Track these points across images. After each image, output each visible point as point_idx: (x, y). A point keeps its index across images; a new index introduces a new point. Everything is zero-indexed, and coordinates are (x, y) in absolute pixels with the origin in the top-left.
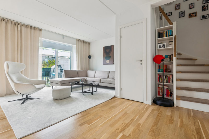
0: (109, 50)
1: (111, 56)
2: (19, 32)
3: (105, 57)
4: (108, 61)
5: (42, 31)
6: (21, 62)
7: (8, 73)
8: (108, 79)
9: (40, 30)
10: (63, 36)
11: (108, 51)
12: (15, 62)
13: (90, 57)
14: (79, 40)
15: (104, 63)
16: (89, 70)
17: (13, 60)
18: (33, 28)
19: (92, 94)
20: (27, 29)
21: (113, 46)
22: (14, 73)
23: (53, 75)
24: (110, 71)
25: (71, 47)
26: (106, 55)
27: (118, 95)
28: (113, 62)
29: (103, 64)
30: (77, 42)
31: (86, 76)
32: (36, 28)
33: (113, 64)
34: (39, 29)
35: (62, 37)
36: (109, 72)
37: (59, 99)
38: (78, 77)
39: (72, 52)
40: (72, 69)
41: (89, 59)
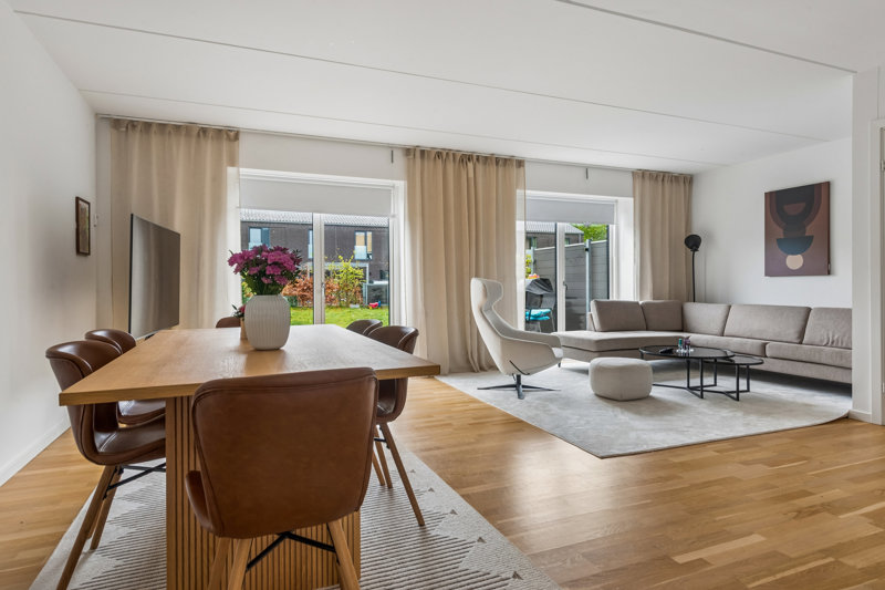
0: (803, 205)
1: (810, 239)
3: (779, 240)
4: (795, 261)
5: (526, 165)
8: (801, 343)
9: (520, 163)
10: (587, 169)
11: (793, 209)
13: (693, 243)
14: (644, 175)
15: (774, 269)
16: (688, 301)
18: (501, 162)
19: (738, 399)
21: (828, 184)
23: (531, 318)
24: (809, 310)
25: (611, 206)
26: (781, 230)
27: (870, 413)
28: (829, 262)
29: (769, 273)
30: (638, 182)
31: (680, 328)
32: (510, 159)
33: (829, 273)
34: (517, 161)
35: (583, 172)
36: (803, 314)
38: (647, 329)
39: (613, 228)
40: (614, 297)
41: (690, 252)
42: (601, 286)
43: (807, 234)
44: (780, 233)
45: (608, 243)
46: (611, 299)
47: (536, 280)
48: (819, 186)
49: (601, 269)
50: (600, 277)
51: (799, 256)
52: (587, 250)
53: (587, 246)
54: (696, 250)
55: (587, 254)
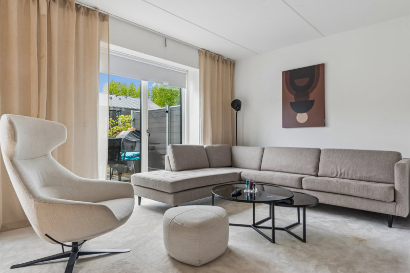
0: (307, 79)
1: (313, 102)
2: (44, 21)
3: (292, 104)
4: (302, 117)
5: (110, 20)
6: (49, 117)
7: (12, 160)
8: (316, 175)
9: (104, 17)
10: (166, 39)
11: (301, 82)
12: (30, 116)
13: (236, 105)
14: (206, 54)
15: (288, 122)
17: (26, 111)
18: (82, 10)
19: (305, 240)
20: (66, 13)
21: (323, 65)
22: (32, 158)
23: (126, 159)
25: (184, 74)
26: (293, 97)
28: (325, 118)
29: (285, 125)
31: (230, 164)
32: (92, 10)
33: (324, 125)
34: (100, 13)
35: (162, 41)
37: (197, 263)
38: (210, 167)
39: (184, 91)
40: (185, 143)
41: (235, 111)
42: (176, 136)
43: (310, 99)
44: (292, 99)
45: (181, 107)
46: (183, 144)
47: (133, 132)
48: (318, 66)
49: (176, 124)
50: (176, 129)
51: (305, 113)
52: (167, 112)
53: (167, 110)
54: (239, 110)
55: (167, 114)
